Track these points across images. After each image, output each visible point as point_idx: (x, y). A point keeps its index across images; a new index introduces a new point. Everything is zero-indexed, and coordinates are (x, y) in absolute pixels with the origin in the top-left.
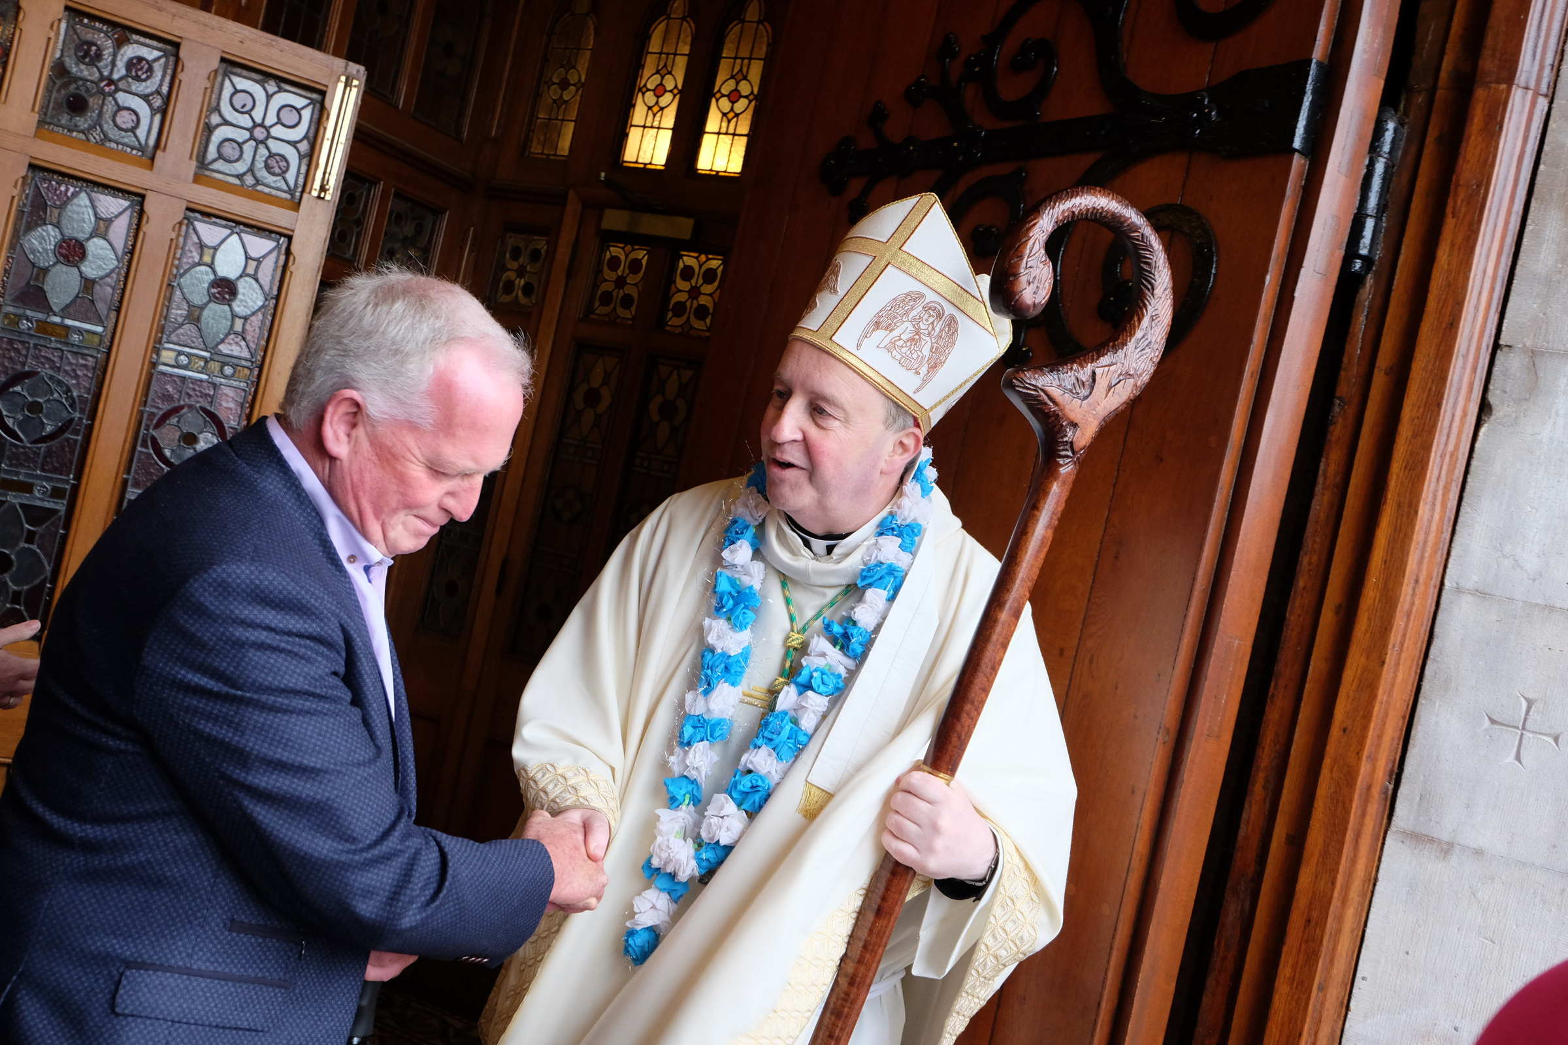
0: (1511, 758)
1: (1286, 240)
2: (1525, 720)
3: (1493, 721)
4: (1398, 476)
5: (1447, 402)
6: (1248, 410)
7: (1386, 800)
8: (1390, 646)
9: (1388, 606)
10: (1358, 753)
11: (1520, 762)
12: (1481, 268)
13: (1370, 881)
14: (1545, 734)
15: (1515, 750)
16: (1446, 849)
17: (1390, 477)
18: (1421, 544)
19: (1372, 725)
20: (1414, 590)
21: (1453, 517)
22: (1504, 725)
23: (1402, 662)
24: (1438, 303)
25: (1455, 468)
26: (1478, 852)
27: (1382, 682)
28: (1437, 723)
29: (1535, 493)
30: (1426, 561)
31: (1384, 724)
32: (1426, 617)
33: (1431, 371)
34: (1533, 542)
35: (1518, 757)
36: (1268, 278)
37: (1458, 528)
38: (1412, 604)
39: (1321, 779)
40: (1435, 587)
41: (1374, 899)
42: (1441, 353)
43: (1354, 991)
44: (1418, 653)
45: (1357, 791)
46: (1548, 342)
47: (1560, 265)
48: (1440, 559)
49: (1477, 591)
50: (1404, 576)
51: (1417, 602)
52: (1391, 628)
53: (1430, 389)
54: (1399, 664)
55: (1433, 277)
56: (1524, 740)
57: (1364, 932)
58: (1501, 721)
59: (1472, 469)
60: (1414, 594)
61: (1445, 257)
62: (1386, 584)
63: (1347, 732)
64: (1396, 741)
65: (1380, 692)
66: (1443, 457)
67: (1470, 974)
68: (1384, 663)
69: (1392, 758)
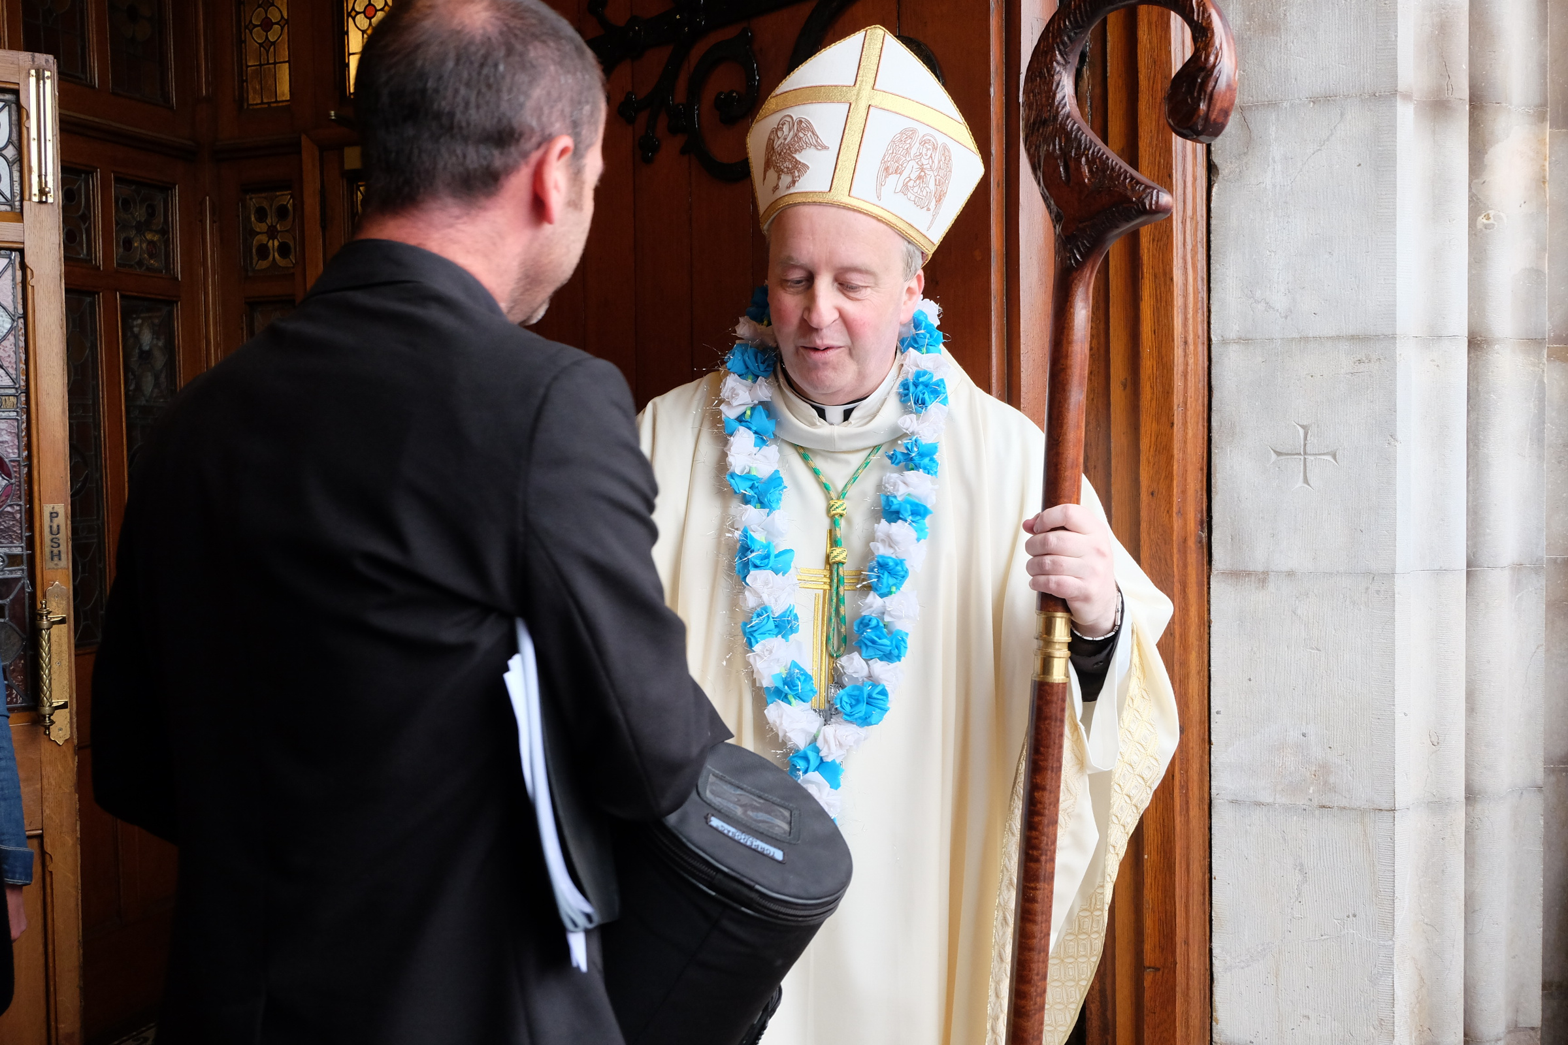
0: (1300, 483)
1: (1001, 52)
2: (1305, 445)
3: (1278, 454)
4: (1149, 249)
5: (1176, 172)
6: (1002, 218)
7: (1203, 548)
8: (1175, 407)
9: (1165, 371)
10: (1168, 512)
11: (1309, 485)
12: (1179, 40)
13: (1204, 624)
14: (1324, 454)
15: (1302, 474)
16: (1262, 578)
17: (1141, 251)
18: (1182, 307)
19: (1175, 483)
20: (1185, 352)
21: (1205, 276)
22: (1288, 454)
23: (1188, 420)
24: (1149, 81)
25: (1196, 230)
26: (1291, 574)
27: (1175, 442)
28: (1232, 467)
29: (1270, 237)
30: (1190, 321)
31: (1186, 480)
32: (1201, 373)
33: (1156, 145)
34: (1278, 283)
35: (1306, 481)
36: (992, 90)
37: (1211, 285)
38: (1187, 364)
39: (1142, 543)
40: (1204, 343)
41: (1211, 639)
42: (1161, 127)
43: (1212, 726)
44: (1201, 408)
45: (1175, 546)
46: (1252, 97)
47: (1248, 23)
48: (1201, 317)
49: (1240, 339)
50: (1173, 340)
51: (1191, 361)
52: (1173, 391)
53: (1159, 163)
54: (1186, 422)
55: (1139, 58)
56: (1308, 464)
57: (1209, 671)
58: (1284, 451)
59: (1213, 227)
60: (1186, 355)
61: (1145, 37)
62: (1159, 352)
63: (1155, 494)
64: (1199, 493)
65: (1175, 452)
66: (1184, 222)
67: (1306, 683)
68: (1173, 424)
69: (1199, 509)
